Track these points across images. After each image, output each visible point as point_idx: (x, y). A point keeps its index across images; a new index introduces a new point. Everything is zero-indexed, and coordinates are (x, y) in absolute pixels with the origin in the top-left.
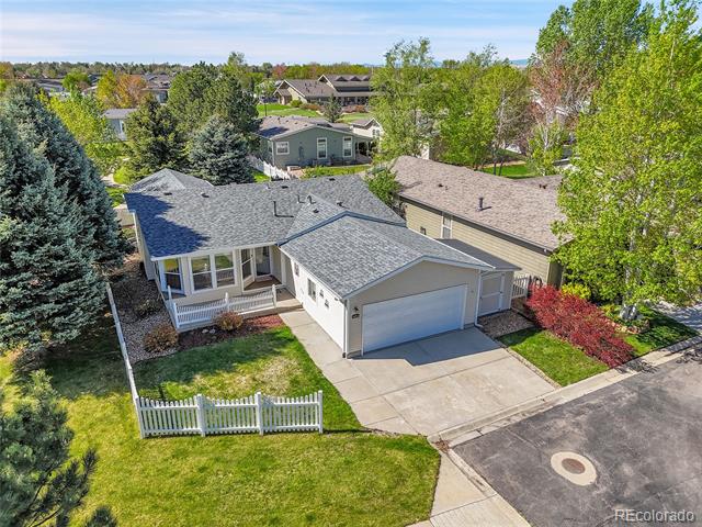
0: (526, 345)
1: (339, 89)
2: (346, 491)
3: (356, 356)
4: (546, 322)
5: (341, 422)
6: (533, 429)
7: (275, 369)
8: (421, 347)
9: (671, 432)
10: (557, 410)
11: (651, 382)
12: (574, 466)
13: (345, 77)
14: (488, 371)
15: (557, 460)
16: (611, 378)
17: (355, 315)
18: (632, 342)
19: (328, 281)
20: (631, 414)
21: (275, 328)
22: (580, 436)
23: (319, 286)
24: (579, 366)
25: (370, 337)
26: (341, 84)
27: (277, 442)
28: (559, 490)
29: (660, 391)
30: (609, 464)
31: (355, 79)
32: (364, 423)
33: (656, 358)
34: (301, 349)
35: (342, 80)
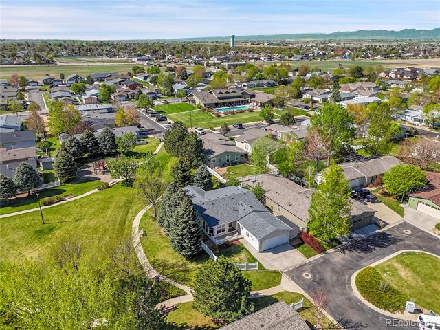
0: (300, 248)
1: (220, 98)
2: (264, 280)
3: (260, 252)
4: (305, 241)
5: (261, 268)
6: (300, 268)
7: (243, 255)
8: (275, 249)
9: (328, 268)
10: (306, 264)
11: (327, 257)
12: (307, 275)
13: (222, 91)
14: (291, 255)
15: (304, 275)
16: (319, 256)
17: (261, 243)
18: (325, 246)
19: (254, 235)
20: (321, 265)
21: (238, 244)
22: (309, 269)
23: (250, 234)
24: (312, 253)
25: (264, 247)
26: (221, 96)
27: (249, 272)
28: (304, 280)
29: (328, 259)
30: (314, 275)
31: (227, 92)
32: (266, 268)
33: (330, 251)
34: (247, 250)
35: (221, 93)
